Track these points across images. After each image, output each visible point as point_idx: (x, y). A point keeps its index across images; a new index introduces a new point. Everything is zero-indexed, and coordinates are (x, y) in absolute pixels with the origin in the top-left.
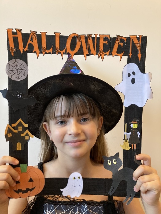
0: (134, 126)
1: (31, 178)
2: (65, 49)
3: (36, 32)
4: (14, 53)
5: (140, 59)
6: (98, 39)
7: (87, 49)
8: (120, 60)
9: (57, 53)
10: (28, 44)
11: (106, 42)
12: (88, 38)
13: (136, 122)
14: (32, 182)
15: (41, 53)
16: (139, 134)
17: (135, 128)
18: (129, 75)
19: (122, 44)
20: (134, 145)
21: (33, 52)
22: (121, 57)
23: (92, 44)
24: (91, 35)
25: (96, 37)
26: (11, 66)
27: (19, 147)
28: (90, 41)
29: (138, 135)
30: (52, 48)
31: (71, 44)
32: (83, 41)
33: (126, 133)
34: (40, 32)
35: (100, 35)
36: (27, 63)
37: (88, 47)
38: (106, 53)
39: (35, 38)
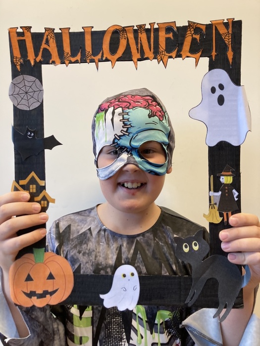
0: (226, 180)
1: (51, 273)
2: (101, 52)
3: (54, 29)
4: (21, 65)
5: (231, 61)
6: (157, 30)
7: (138, 49)
8: (196, 65)
9: (88, 61)
10: (41, 50)
11: (171, 35)
12: (139, 31)
13: (230, 173)
14: (52, 280)
15: (63, 63)
16: (236, 193)
17: (228, 183)
18: (213, 90)
19: (197, 37)
20: (227, 214)
21: (51, 62)
22: (197, 59)
23: (147, 41)
24: (144, 25)
25: (152, 28)
26: (16, 88)
28: (143, 36)
29: (235, 196)
30: (80, 54)
31: (111, 44)
32: (131, 36)
33: (212, 193)
34: (60, 29)
35: (159, 25)
36: (41, 81)
37: (139, 45)
38: (170, 55)
39: (52, 39)
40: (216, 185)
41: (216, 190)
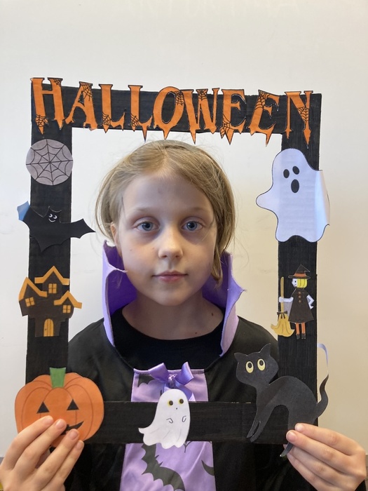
0: (300, 283)
1: (73, 402)
2: (151, 118)
3: (92, 85)
4: (45, 126)
5: (308, 140)
6: (221, 98)
7: (197, 118)
8: (267, 143)
9: (134, 128)
10: (73, 109)
11: (238, 105)
12: (199, 97)
13: (305, 275)
15: (100, 127)
16: (311, 300)
17: (301, 287)
18: (286, 174)
19: (269, 109)
20: (300, 326)
21: (84, 125)
22: (268, 136)
23: (208, 110)
24: (205, 90)
25: (215, 94)
26: (37, 155)
27: (49, 329)
28: (204, 103)
29: (310, 304)
30: (123, 118)
31: (163, 109)
32: (189, 102)
33: (282, 299)
34: (100, 85)
35: (224, 91)
36: (70, 149)
37: (199, 114)
38: (236, 128)
39: (88, 97)
40: (288, 290)
41: (286, 296)
